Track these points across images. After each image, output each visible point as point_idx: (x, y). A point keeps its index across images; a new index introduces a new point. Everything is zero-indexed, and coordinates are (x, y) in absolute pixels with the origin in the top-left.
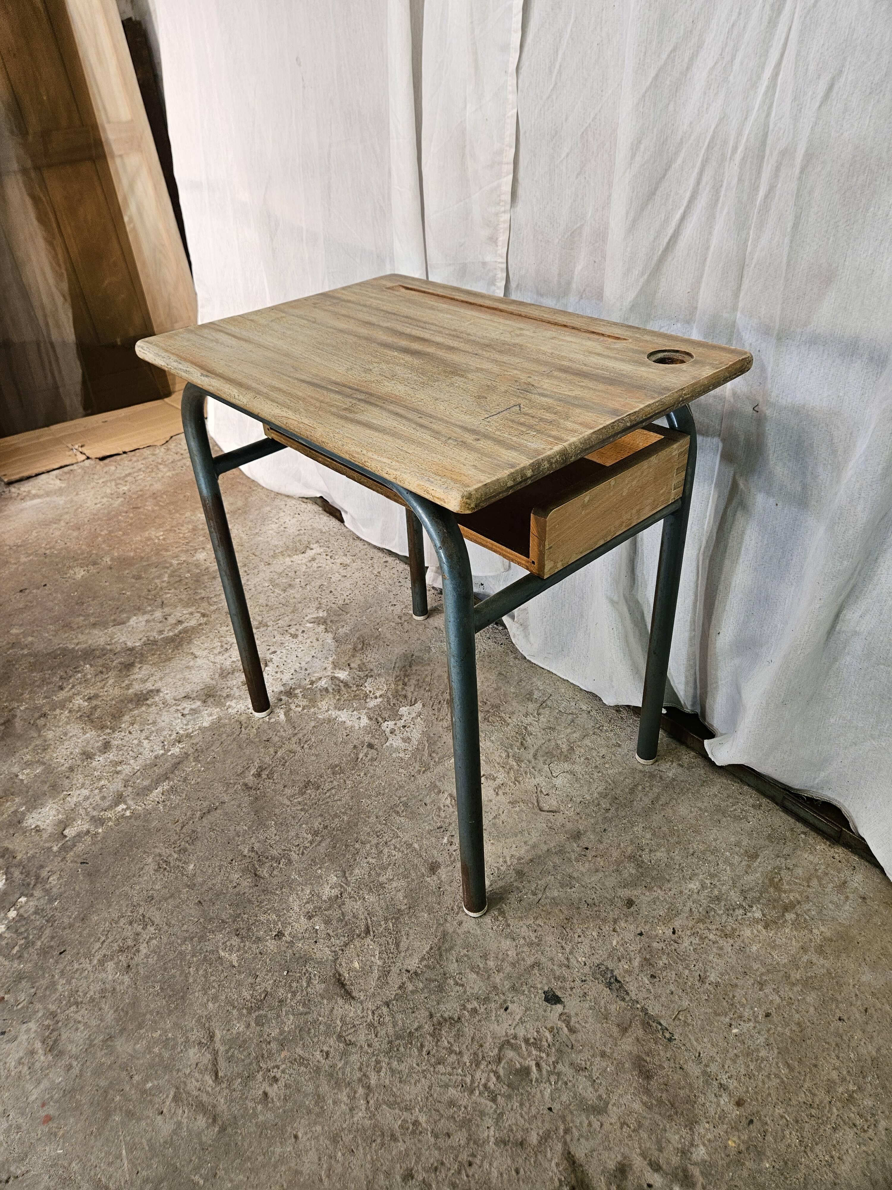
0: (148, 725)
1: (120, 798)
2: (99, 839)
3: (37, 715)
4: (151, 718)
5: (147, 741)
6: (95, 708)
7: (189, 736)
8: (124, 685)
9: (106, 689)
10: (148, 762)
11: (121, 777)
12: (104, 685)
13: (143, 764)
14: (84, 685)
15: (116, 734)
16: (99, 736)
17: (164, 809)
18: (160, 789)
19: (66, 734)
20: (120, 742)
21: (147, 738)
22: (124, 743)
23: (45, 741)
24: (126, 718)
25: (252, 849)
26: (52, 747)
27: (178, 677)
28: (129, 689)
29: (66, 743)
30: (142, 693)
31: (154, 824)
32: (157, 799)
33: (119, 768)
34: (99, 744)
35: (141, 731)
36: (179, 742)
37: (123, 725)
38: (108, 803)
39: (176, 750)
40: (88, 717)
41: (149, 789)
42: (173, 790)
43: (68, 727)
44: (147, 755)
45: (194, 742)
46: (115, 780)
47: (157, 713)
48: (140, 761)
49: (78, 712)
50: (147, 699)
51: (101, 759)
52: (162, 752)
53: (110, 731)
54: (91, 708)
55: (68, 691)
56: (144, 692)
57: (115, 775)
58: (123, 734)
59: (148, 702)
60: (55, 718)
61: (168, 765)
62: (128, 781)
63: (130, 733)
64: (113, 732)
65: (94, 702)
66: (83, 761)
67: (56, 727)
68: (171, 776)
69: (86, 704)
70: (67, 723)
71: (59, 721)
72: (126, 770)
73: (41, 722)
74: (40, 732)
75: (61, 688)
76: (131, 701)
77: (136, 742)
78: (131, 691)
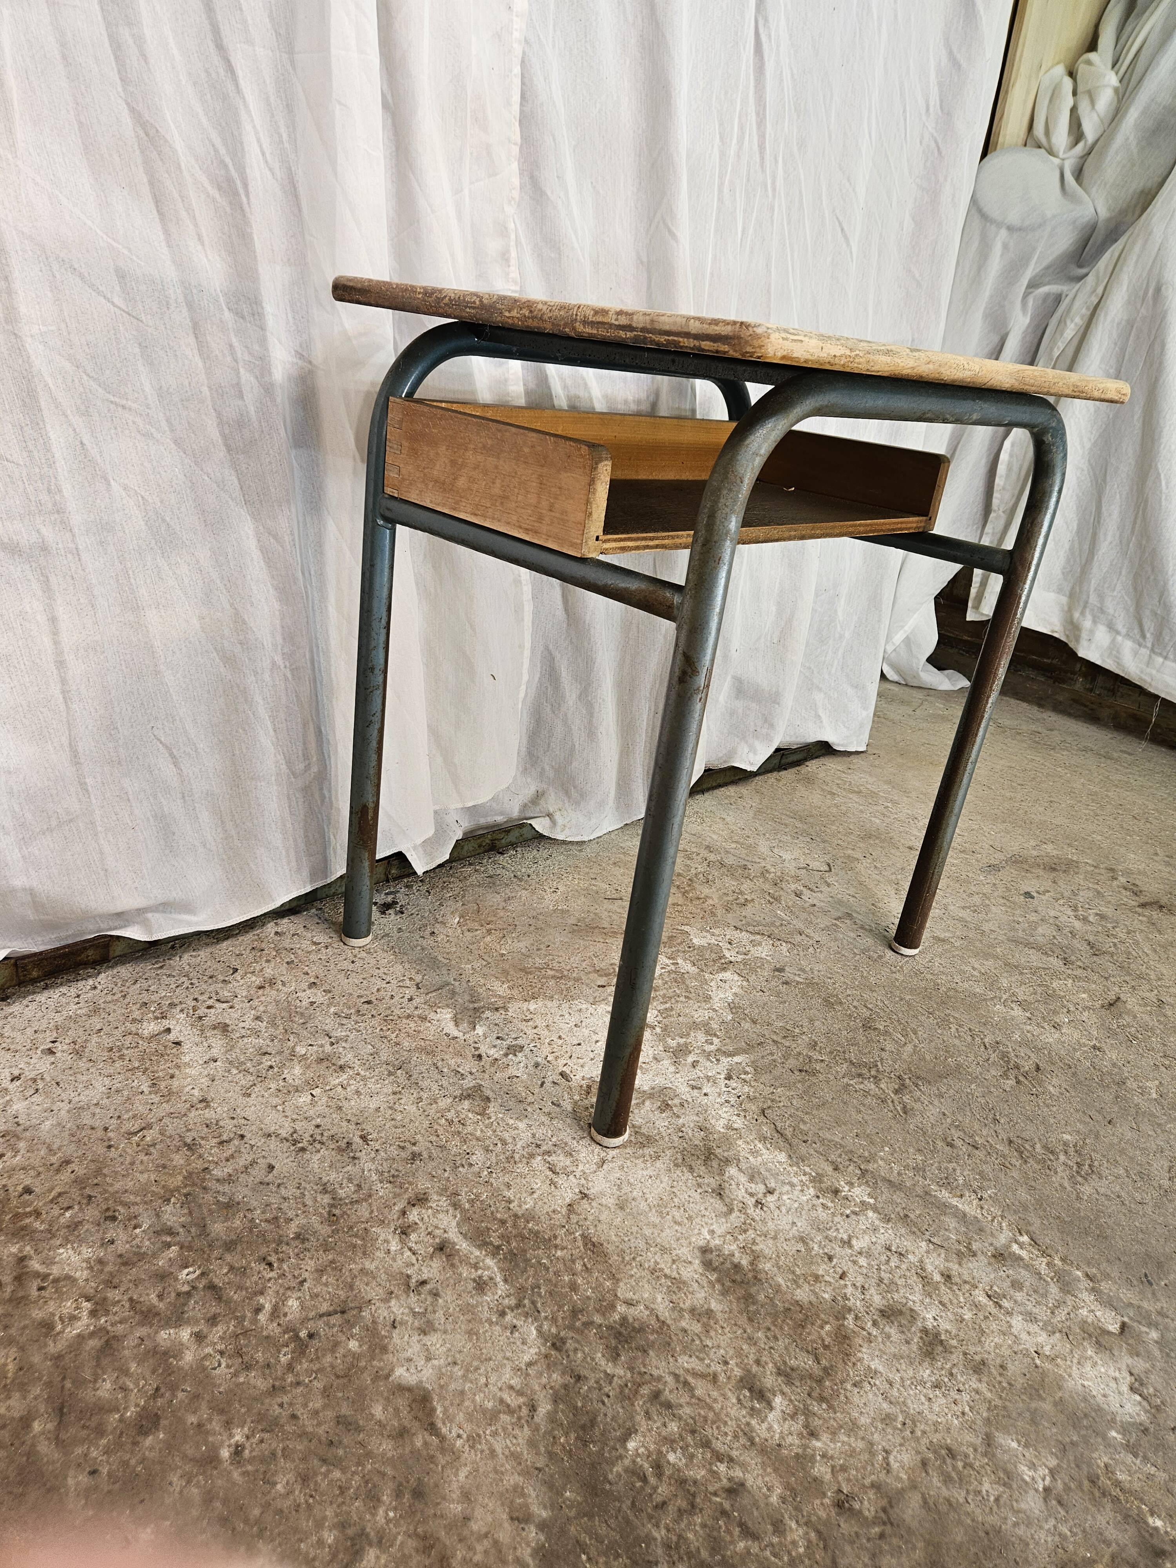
0: (809, 1250)
1: (1000, 1256)
2: (1094, 1270)
3: (847, 1527)
4: (792, 1248)
5: (854, 1242)
6: (786, 1374)
7: (817, 1179)
8: (697, 1328)
9: (719, 1368)
10: (903, 1231)
11: (954, 1267)
12: (703, 1376)
13: (912, 1237)
14: (710, 1431)
15: (855, 1301)
16: (869, 1339)
17: (990, 1188)
18: (954, 1201)
19: (888, 1419)
20: (872, 1291)
21: (848, 1243)
22: (873, 1282)
23: (924, 1464)
24: (803, 1294)
25: (1005, 1075)
26: (936, 1438)
27: (657, 1220)
28: (709, 1313)
29: (913, 1407)
30: (719, 1280)
31: (1023, 1194)
32: (975, 1202)
33: (937, 1277)
34: (893, 1331)
35: (830, 1258)
36: (836, 1192)
37: (826, 1296)
38: (1023, 1272)
39: (860, 1193)
40: (820, 1381)
41: (963, 1217)
42: (947, 1182)
43: (864, 1420)
44: (887, 1234)
45: (829, 1169)
46: (966, 1277)
47: (775, 1238)
48: (907, 1244)
49: (808, 1413)
50: (737, 1267)
51: (929, 1316)
52: (870, 1214)
53: (850, 1317)
54: (789, 1382)
55: (743, 1466)
56: (713, 1277)
57: (956, 1279)
58: (849, 1290)
59: (744, 1262)
60: (844, 1469)
61: (898, 1197)
62: (959, 1254)
63: (842, 1276)
64: (850, 1310)
65: (769, 1380)
66: (948, 1350)
67: (872, 1454)
68: (919, 1190)
69: (778, 1401)
70: (853, 1428)
71: (853, 1453)
72: (934, 1264)
73: (868, 1505)
74: (901, 1492)
75: (735, 1490)
76: (749, 1299)
77: (862, 1261)
78: (714, 1305)
